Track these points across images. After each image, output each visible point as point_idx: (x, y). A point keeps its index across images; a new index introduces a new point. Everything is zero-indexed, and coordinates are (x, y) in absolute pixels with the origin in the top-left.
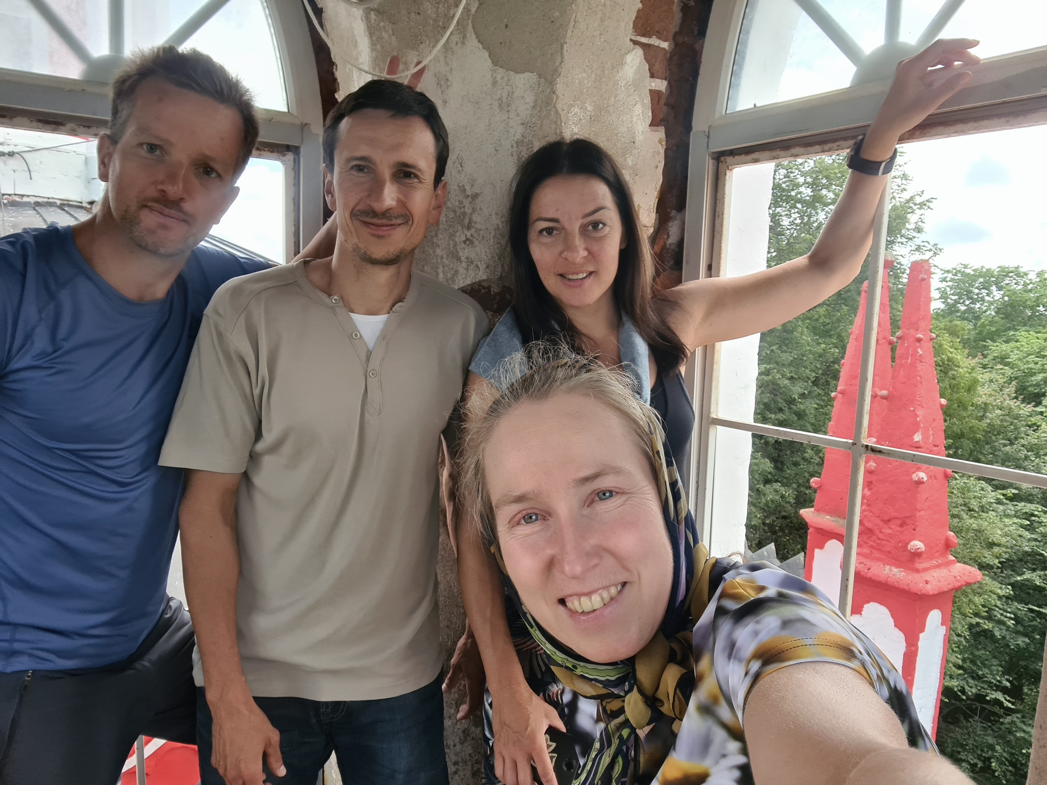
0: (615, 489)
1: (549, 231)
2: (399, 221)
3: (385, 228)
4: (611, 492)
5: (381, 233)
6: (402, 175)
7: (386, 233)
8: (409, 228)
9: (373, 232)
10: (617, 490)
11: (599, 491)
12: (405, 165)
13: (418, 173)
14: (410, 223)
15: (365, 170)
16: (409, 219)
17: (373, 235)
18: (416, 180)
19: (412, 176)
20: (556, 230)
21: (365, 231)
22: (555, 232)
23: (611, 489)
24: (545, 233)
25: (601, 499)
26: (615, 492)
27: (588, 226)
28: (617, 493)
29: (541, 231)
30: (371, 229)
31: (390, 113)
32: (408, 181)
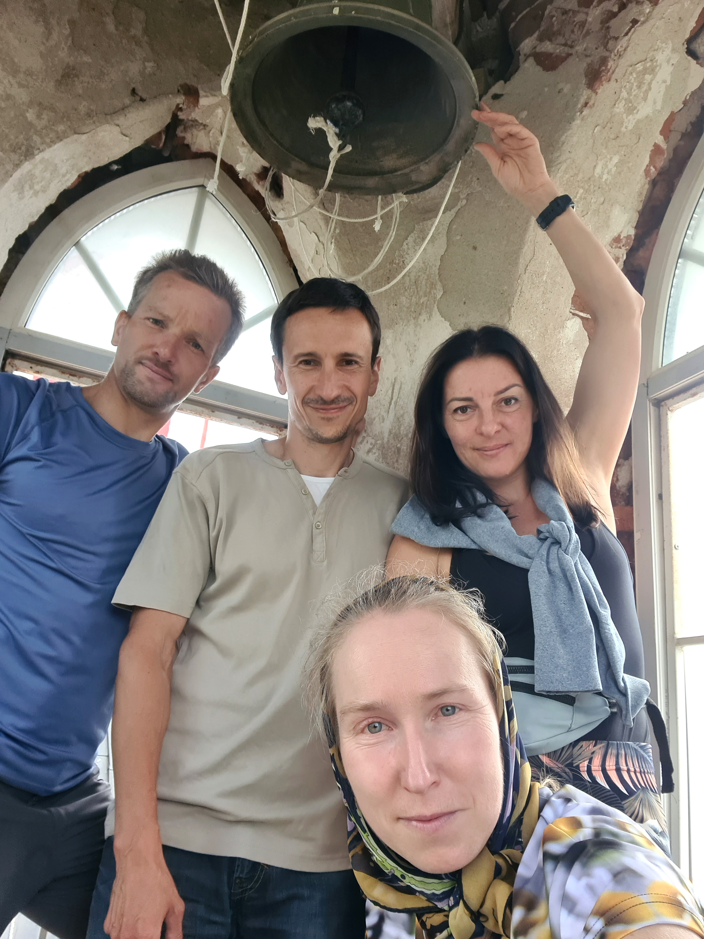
0: (458, 705)
1: (463, 409)
2: (345, 404)
3: (333, 411)
4: (454, 707)
5: (330, 416)
6: (344, 363)
7: (335, 415)
8: (353, 407)
9: (323, 415)
10: (460, 707)
11: (443, 705)
12: (347, 355)
13: (358, 360)
14: (355, 403)
15: (312, 363)
16: (354, 401)
17: (323, 419)
18: (356, 366)
19: (353, 363)
20: (470, 408)
21: (316, 415)
22: (469, 410)
23: (455, 705)
24: (459, 412)
25: (445, 715)
26: (458, 708)
27: (501, 402)
28: (461, 709)
29: (456, 411)
30: (321, 413)
31: (331, 310)
32: (349, 368)
